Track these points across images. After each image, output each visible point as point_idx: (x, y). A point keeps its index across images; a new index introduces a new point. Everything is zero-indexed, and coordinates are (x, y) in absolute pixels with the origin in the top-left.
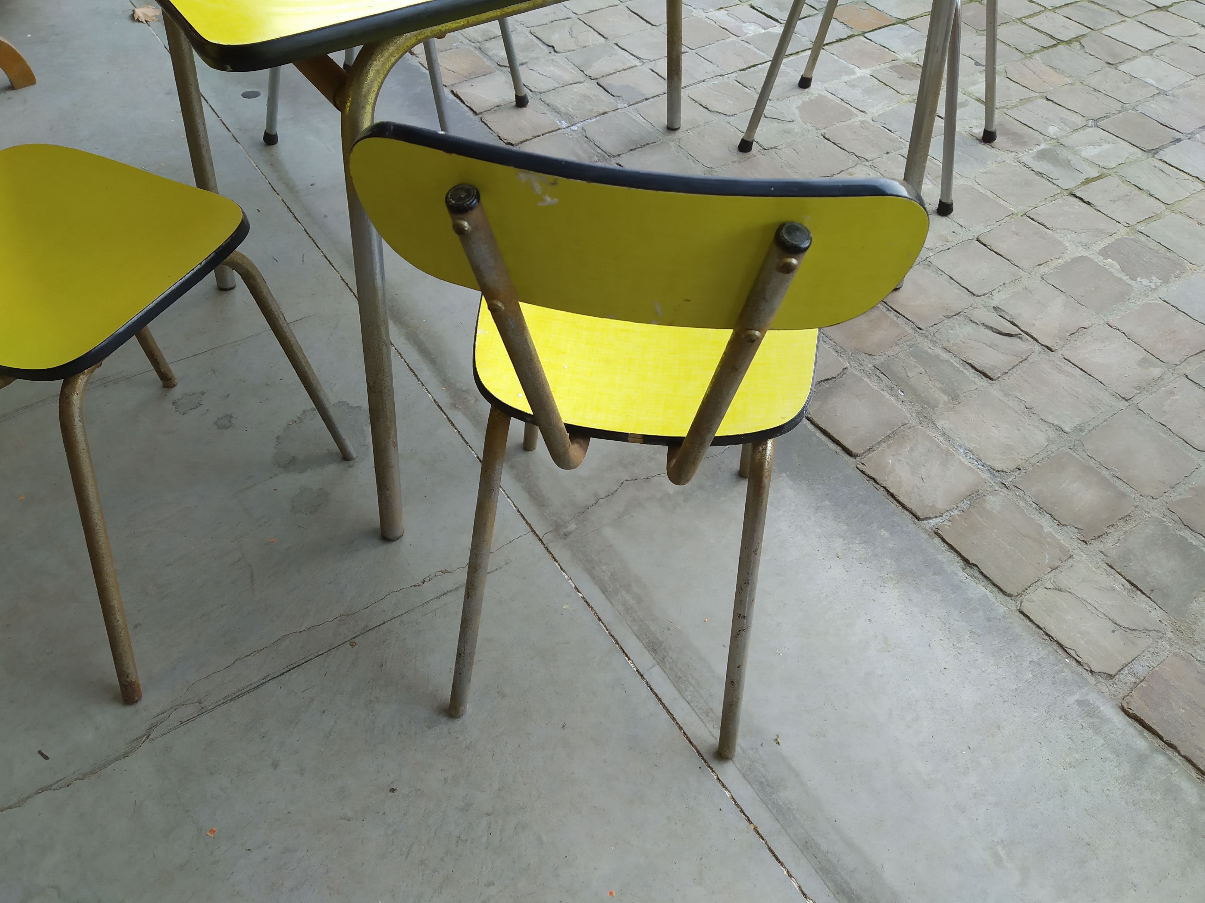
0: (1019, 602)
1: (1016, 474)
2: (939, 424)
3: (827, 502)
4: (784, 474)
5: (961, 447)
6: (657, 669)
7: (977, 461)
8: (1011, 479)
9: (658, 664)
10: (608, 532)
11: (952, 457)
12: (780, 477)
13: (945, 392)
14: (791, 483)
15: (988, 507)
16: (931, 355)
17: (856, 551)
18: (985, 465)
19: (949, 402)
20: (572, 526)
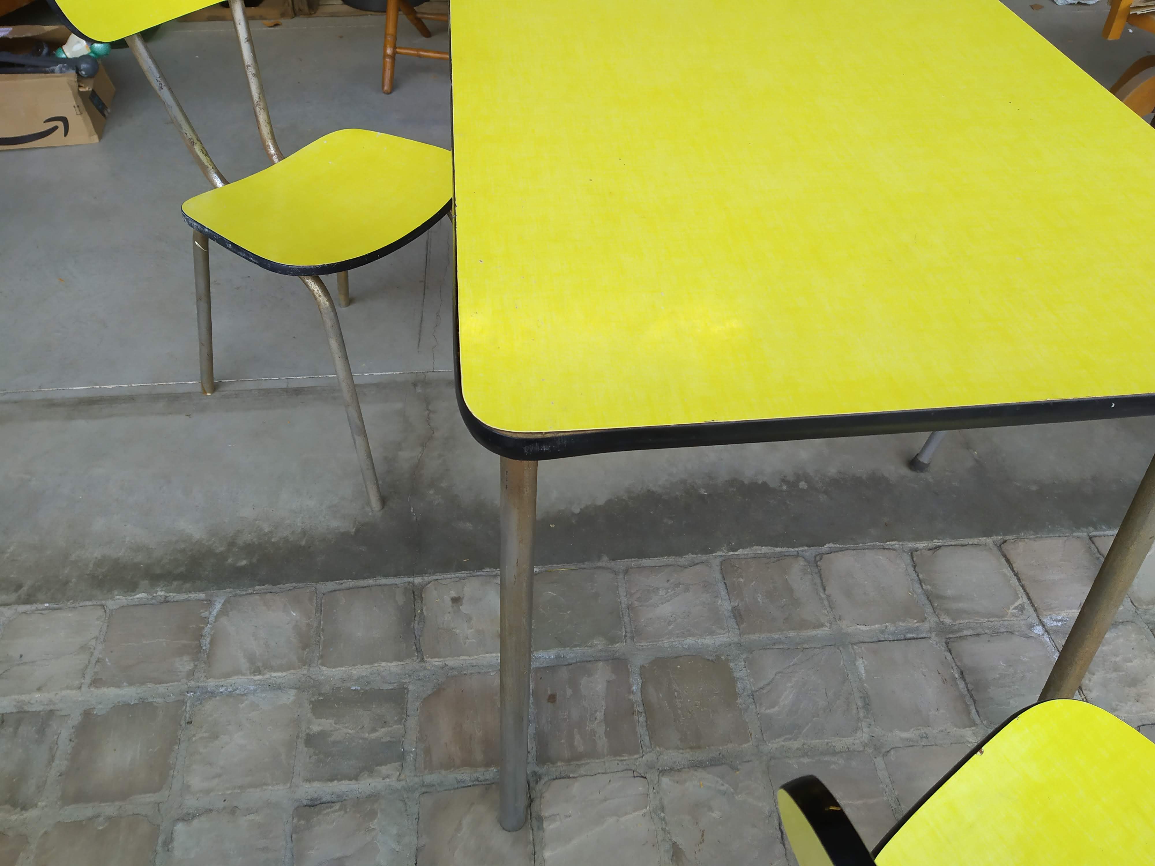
0: (108, 611)
1: (188, 716)
2: (293, 692)
3: (303, 543)
4: (354, 530)
5: (255, 691)
6: (284, 385)
7: (230, 692)
8: (188, 705)
9: (287, 388)
10: (399, 406)
11: (252, 671)
12: (354, 527)
13: (323, 734)
14: (342, 530)
15: (186, 658)
16: (377, 766)
17: (250, 533)
18: (220, 694)
19: (308, 728)
20: (419, 390)
